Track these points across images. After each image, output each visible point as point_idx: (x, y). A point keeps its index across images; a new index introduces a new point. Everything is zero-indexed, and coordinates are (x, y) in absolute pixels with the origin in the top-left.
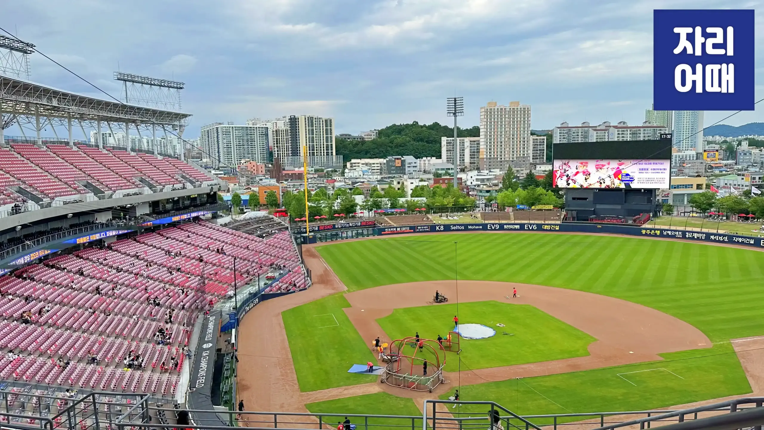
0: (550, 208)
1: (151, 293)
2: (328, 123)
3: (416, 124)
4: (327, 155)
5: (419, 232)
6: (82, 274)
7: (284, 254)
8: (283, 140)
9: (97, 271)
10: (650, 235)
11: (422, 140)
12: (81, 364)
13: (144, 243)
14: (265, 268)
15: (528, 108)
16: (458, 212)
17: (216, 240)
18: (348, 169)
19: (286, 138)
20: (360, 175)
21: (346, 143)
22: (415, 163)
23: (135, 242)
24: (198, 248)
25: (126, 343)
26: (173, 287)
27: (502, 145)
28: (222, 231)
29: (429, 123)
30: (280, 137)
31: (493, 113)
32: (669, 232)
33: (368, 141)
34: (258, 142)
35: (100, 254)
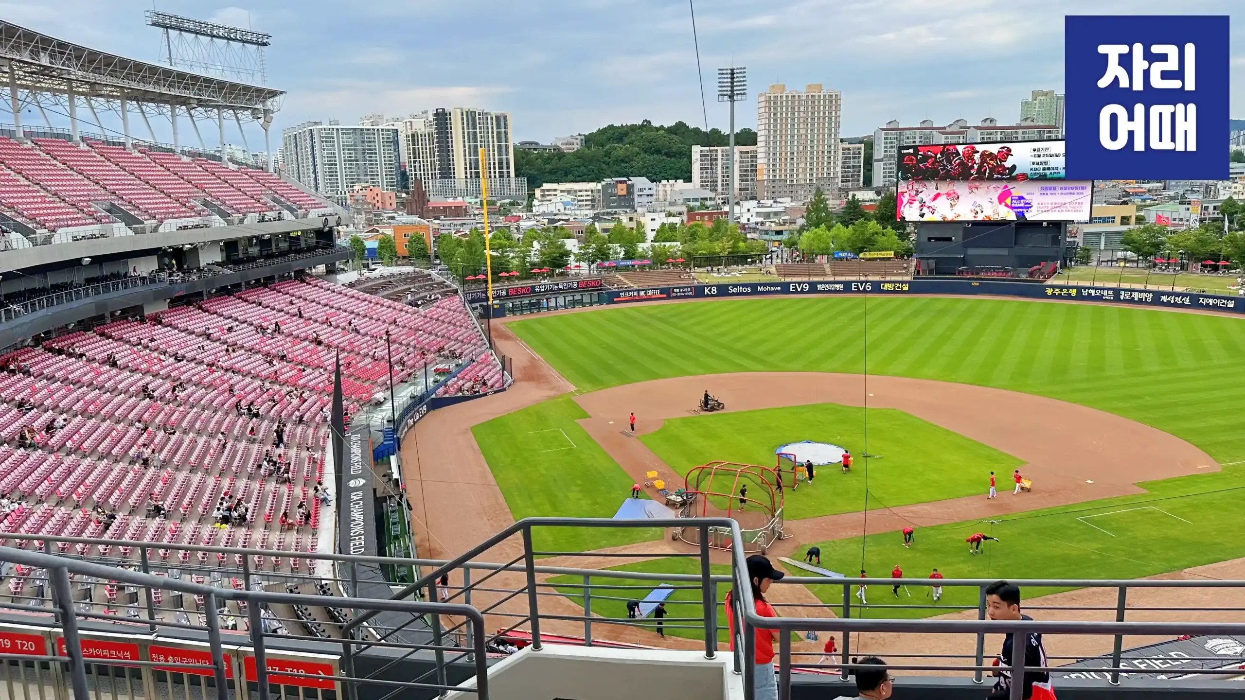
0: (889, 256)
1: (240, 395)
2: (501, 121)
3: (647, 125)
4: (500, 177)
5: (677, 297)
6: (114, 364)
7: (458, 334)
8: (424, 151)
9: (140, 360)
10: (1060, 297)
11: (658, 152)
12: (138, 517)
13: (216, 313)
14: (430, 356)
15: (836, 96)
16: (738, 265)
17: (340, 309)
18: (538, 199)
19: (430, 148)
20: (559, 210)
21: (532, 156)
22: (650, 189)
23: (200, 311)
24: (311, 322)
25: (211, 481)
26: (278, 387)
27: (793, 159)
28: (346, 295)
29: (669, 123)
30: (420, 147)
31: (779, 102)
32: (1093, 292)
33: (569, 153)
34: (382, 156)
35: (143, 332)
